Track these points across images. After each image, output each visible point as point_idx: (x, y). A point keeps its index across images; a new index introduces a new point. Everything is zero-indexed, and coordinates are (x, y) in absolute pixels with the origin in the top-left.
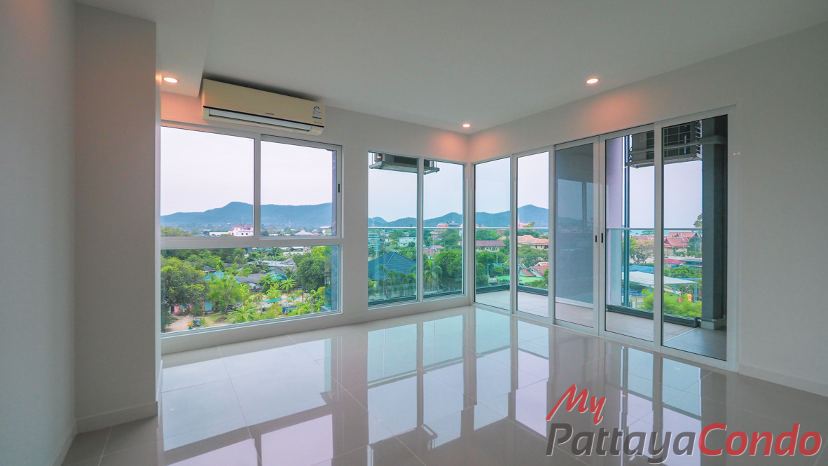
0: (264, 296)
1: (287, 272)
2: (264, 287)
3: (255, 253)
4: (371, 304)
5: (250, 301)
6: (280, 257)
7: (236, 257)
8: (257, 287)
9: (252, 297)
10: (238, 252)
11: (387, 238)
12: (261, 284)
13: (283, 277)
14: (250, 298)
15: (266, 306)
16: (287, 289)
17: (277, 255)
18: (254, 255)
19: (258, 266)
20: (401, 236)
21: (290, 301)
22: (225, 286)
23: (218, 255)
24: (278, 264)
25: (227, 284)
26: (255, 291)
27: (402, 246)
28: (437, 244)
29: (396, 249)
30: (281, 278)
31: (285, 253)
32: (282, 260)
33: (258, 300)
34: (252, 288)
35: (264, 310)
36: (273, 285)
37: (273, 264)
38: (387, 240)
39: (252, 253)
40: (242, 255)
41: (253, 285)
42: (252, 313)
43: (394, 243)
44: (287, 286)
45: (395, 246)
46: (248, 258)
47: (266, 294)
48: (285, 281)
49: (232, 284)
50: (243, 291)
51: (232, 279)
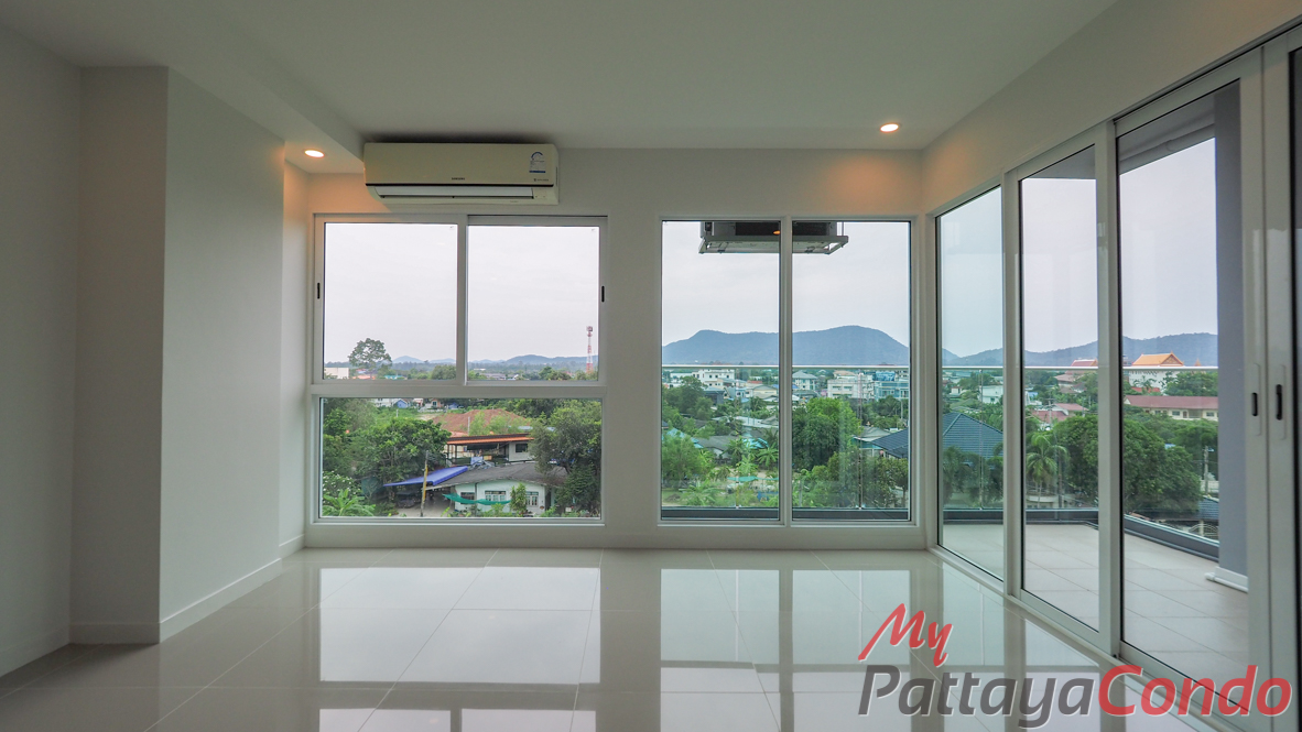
0: (732, 470)
1: (768, 436)
2: (733, 458)
3: (726, 405)
4: (667, 514)
5: (712, 476)
6: (761, 412)
7: (700, 410)
8: (724, 456)
9: (716, 470)
10: (702, 403)
11: (955, 386)
12: (730, 452)
13: (762, 443)
14: (712, 471)
15: (733, 486)
16: (767, 463)
17: (758, 409)
18: (724, 409)
19: (728, 424)
20: (987, 383)
21: (771, 484)
22: (679, 450)
23: (677, 406)
24: (757, 423)
25: (681, 448)
26: (720, 461)
27: (987, 401)
28: (1069, 401)
29: (974, 407)
30: (759, 445)
31: (768, 407)
32: (764, 417)
33: (723, 476)
34: (718, 457)
35: (730, 491)
36: (746, 456)
37: (749, 422)
38: (954, 392)
39: (721, 405)
40: (707, 407)
41: (719, 452)
42: (712, 495)
43: (967, 396)
44: (768, 459)
45: (970, 402)
46: (716, 412)
47: (735, 467)
48: (765, 451)
49: (688, 448)
50: (703, 460)
51: (687, 440)
